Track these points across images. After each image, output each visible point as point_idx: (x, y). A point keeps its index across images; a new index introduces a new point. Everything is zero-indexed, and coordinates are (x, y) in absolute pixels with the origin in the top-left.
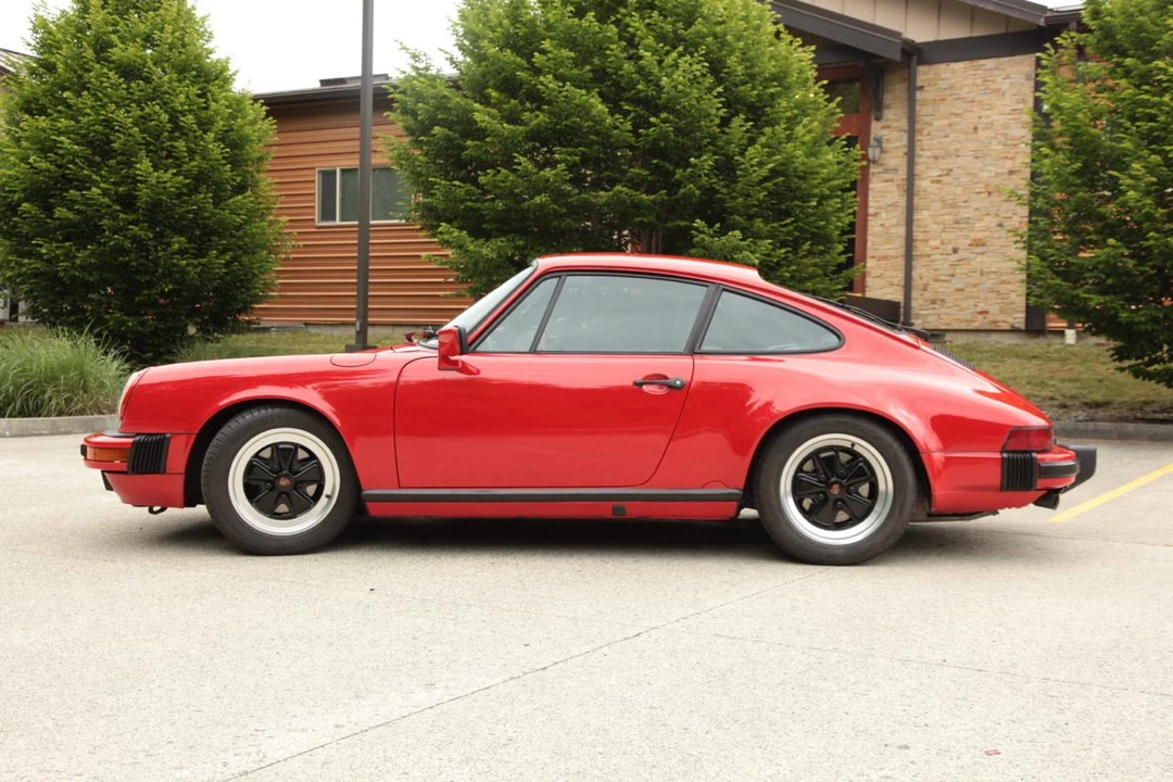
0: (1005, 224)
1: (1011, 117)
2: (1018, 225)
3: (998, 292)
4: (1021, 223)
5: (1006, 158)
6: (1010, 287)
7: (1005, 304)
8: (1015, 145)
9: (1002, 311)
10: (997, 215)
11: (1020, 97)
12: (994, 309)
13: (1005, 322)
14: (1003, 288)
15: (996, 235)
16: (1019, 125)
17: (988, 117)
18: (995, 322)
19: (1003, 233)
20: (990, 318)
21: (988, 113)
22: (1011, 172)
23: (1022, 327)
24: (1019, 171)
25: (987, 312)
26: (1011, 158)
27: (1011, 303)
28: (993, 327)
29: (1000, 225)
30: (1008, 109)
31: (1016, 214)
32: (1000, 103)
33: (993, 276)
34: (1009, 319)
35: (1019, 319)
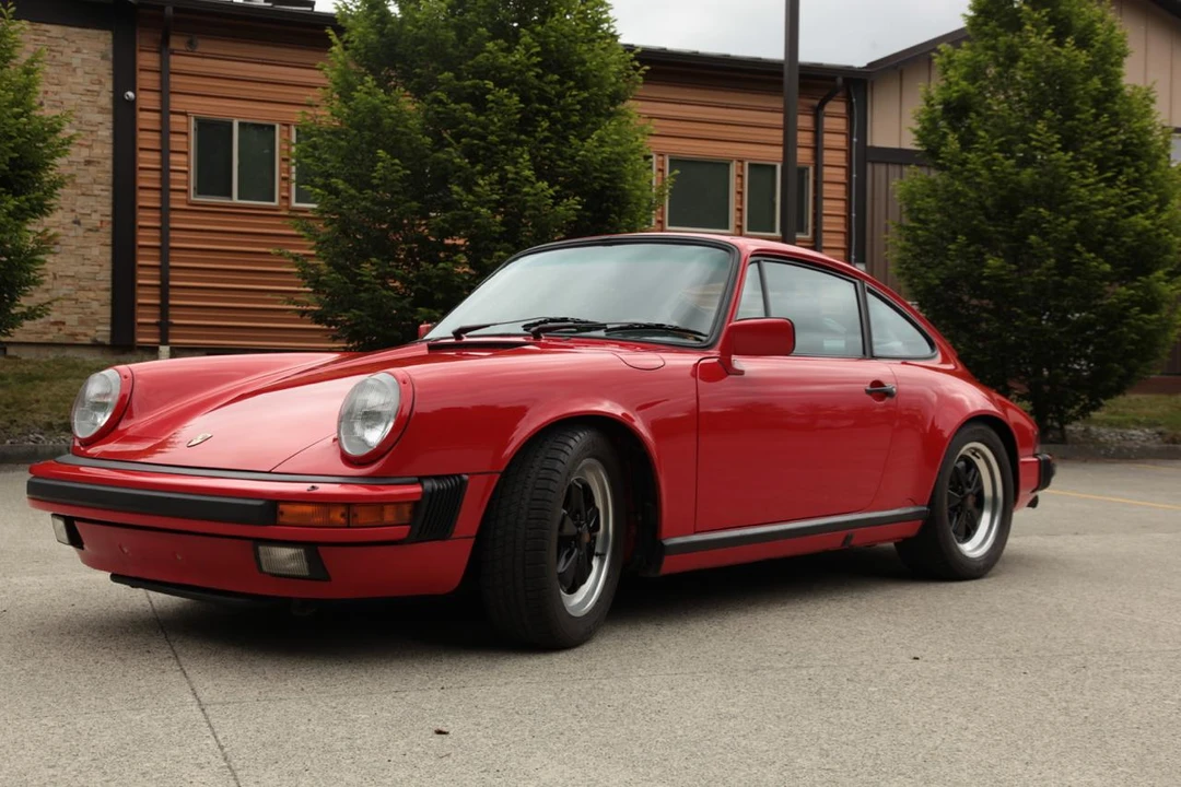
0: (82, 221)
1: (84, 98)
2: (99, 225)
3: (77, 300)
4: (102, 222)
5: (82, 145)
6: (92, 295)
7: (85, 314)
8: (92, 132)
9: (82, 322)
10: (73, 211)
11: (95, 77)
12: (72, 320)
13: (86, 335)
14: (81, 295)
15: (72, 233)
16: (96, 109)
17: (56, 94)
18: (74, 335)
19: (80, 231)
20: (66, 330)
21: (55, 88)
22: (88, 163)
23: (107, 341)
24: (99, 163)
25: (64, 323)
26: (87, 146)
27: (92, 313)
28: (71, 341)
29: (77, 222)
30: (80, 89)
31: (95, 211)
32: (70, 79)
33: (69, 281)
34: (91, 332)
35: (103, 332)
